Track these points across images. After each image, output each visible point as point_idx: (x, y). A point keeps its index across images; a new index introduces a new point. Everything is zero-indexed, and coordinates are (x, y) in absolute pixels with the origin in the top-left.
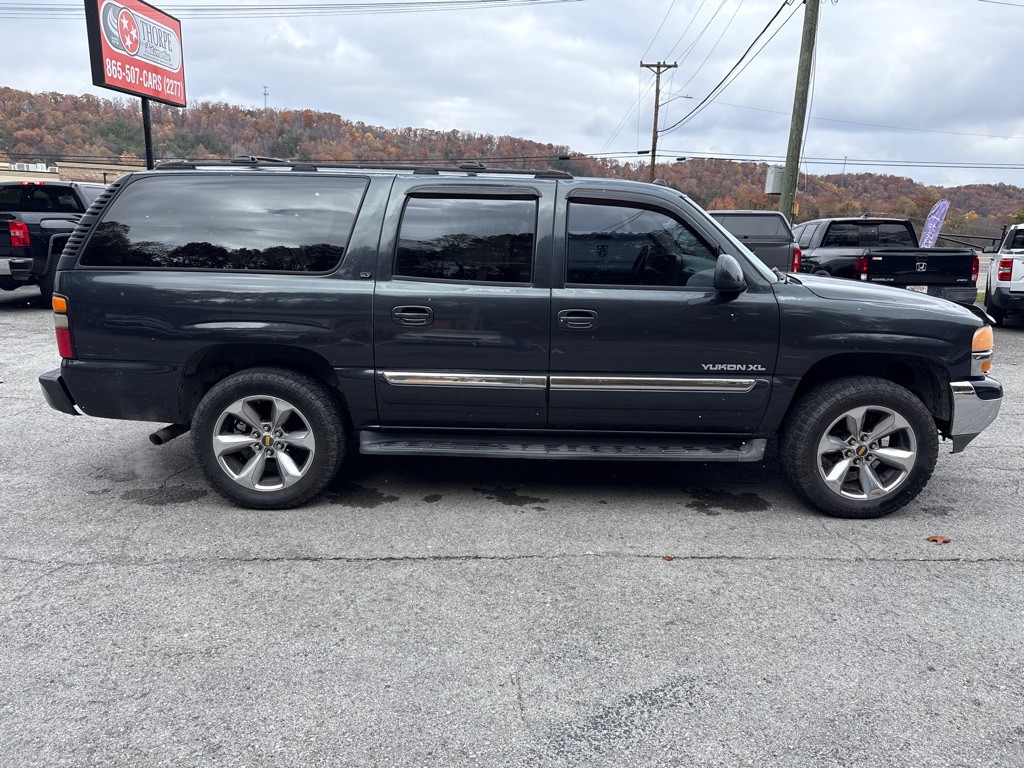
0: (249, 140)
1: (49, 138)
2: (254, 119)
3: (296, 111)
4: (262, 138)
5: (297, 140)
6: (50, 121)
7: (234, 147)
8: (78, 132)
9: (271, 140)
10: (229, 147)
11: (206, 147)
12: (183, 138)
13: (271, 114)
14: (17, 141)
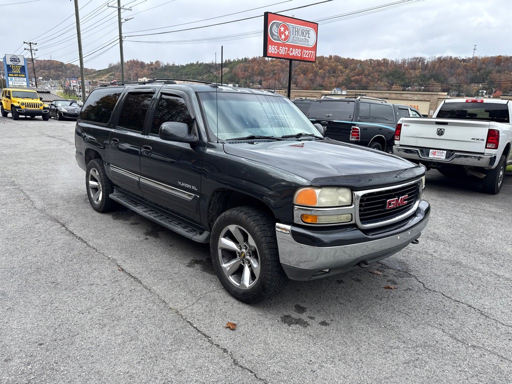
0: (459, 75)
1: (364, 80)
2: (465, 63)
3: (492, 57)
4: (467, 73)
5: (489, 73)
6: (366, 72)
7: (450, 79)
8: (377, 76)
9: (473, 74)
10: (447, 79)
11: (435, 80)
12: (424, 76)
13: (475, 60)
14: (352, 81)
